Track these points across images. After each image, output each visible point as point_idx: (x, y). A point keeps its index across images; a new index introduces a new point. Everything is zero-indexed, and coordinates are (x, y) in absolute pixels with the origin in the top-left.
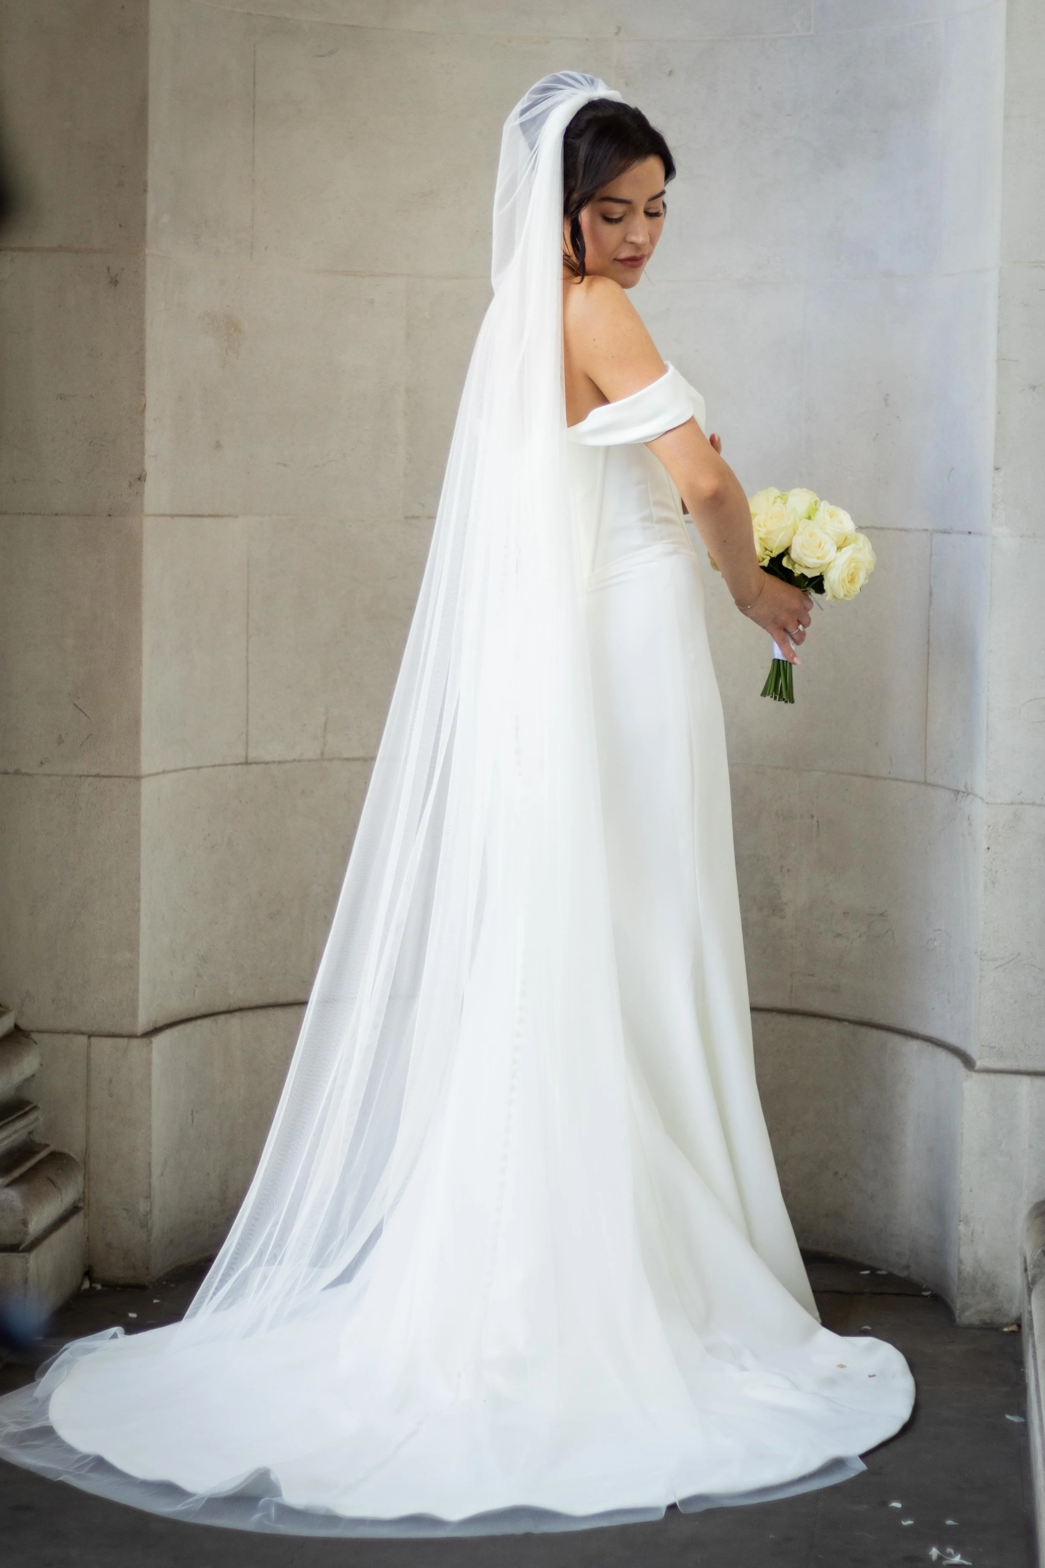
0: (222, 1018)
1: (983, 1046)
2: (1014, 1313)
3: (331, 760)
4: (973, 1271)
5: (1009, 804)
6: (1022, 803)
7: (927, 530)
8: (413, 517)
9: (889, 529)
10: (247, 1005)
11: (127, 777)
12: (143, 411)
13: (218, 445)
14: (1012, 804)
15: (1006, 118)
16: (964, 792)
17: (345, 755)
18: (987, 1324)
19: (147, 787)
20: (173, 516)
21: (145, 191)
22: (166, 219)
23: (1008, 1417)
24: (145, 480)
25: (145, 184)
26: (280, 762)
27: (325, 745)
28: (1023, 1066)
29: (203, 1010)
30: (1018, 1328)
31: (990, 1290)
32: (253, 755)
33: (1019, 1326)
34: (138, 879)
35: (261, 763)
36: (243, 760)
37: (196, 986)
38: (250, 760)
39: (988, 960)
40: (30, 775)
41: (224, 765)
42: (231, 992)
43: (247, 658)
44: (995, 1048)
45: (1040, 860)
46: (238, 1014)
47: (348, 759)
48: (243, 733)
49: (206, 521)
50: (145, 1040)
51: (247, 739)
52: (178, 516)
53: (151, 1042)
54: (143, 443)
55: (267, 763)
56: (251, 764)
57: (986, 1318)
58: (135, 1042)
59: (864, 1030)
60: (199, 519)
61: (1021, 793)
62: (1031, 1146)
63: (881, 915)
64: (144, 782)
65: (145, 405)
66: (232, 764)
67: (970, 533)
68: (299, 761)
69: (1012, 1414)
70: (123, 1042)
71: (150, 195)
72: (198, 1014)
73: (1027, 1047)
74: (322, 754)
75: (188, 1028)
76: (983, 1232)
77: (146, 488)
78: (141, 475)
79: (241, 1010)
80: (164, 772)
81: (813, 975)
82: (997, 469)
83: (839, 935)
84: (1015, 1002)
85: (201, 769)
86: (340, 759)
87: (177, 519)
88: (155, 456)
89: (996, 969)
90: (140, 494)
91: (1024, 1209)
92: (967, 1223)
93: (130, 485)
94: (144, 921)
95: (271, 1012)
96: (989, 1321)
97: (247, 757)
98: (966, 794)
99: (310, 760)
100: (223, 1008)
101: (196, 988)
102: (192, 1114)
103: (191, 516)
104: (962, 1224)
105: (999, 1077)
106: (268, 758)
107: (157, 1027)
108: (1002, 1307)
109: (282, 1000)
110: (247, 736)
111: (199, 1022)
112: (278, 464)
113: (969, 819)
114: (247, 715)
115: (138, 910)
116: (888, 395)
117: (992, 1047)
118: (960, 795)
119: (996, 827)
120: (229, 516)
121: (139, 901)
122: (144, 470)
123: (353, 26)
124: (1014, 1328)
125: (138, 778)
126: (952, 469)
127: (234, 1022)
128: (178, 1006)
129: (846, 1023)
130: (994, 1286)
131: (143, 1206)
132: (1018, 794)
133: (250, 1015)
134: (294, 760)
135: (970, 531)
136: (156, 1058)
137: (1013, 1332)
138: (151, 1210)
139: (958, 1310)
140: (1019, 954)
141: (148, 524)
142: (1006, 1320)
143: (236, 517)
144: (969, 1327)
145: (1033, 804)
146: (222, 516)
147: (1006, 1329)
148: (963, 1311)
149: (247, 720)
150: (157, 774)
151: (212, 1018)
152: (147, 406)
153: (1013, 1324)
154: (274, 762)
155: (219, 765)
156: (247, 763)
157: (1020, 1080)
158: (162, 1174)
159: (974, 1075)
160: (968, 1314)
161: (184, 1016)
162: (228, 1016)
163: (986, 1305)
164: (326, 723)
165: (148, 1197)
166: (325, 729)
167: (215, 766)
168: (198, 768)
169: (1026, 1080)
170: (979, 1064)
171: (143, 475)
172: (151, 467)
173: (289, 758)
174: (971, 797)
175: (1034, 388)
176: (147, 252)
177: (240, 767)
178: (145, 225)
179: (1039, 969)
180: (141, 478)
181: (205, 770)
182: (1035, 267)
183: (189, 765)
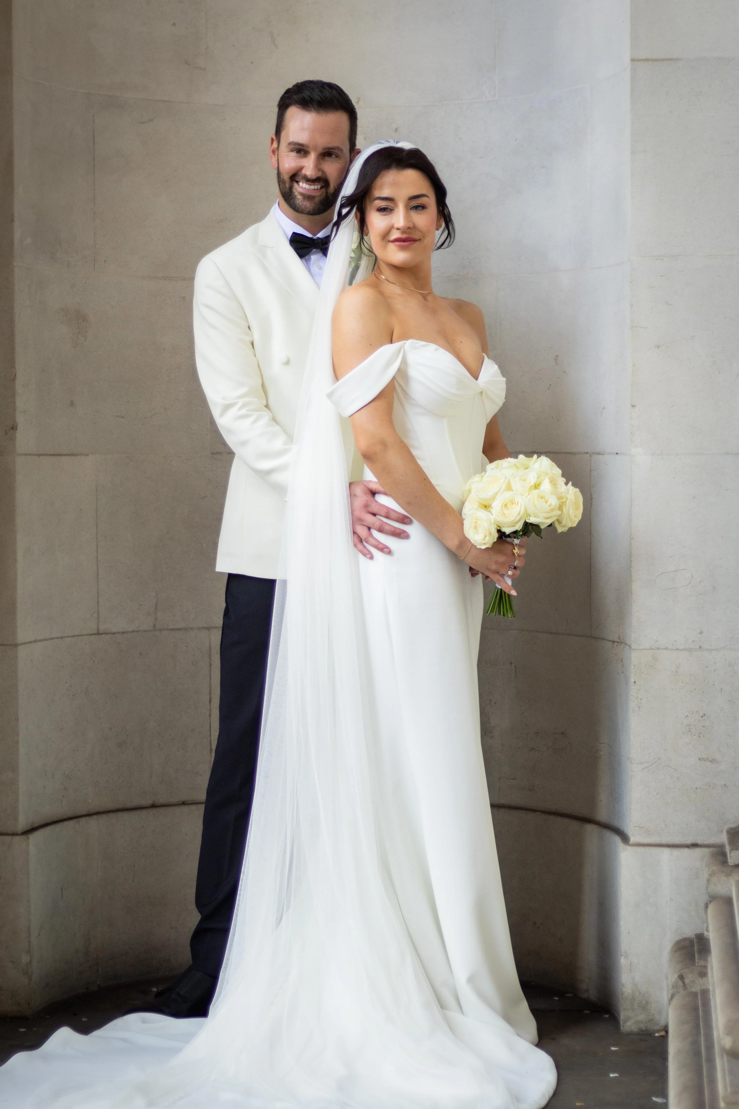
0: (84, 819)
1: (635, 827)
2: (663, 1023)
3: (161, 630)
4: (632, 992)
5: (649, 649)
6: (658, 649)
7: (587, 453)
8: (217, 453)
9: (560, 453)
10: (101, 810)
11: (8, 645)
12: (14, 379)
13: (72, 404)
14: (651, 649)
15: (633, 153)
16: (618, 642)
17: (170, 627)
18: (642, 1031)
19: (22, 652)
20: (39, 455)
21: (13, 220)
22: (29, 241)
23: (654, 1099)
24: (16, 429)
25: (12, 215)
26: (123, 633)
27: (156, 619)
28: (664, 841)
29: (69, 814)
30: (666, 1033)
31: (645, 1006)
32: (102, 628)
33: (667, 1032)
34: (17, 719)
35: (109, 633)
36: (95, 632)
37: (63, 796)
38: (100, 632)
39: (637, 764)
41: (81, 635)
42: (90, 801)
43: (97, 557)
44: (644, 828)
45: (672, 689)
46: (95, 817)
47: (172, 630)
48: (95, 612)
49: (64, 458)
50: (24, 837)
51: (98, 616)
52: (43, 455)
53: (28, 838)
54: (14, 403)
55: (114, 633)
56: (102, 634)
57: (643, 1026)
58: (17, 839)
59: (552, 818)
60: (58, 457)
61: (657, 641)
62: (671, 899)
63: (562, 733)
64: (20, 648)
65: (15, 375)
66: (88, 635)
67: (617, 453)
68: (137, 631)
69: (657, 1096)
70: (8, 839)
71: (16, 223)
72: (65, 817)
73: (667, 826)
74: (154, 626)
75: (58, 827)
76: (638, 964)
77: (17, 435)
78: (13, 425)
79: (98, 813)
80: (36, 641)
81: (514, 779)
82: (633, 406)
83: (532, 749)
84: (658, 794)
85: (63, 639)
86: (168, 629)
87: (41, 457)
88: (24, 412)
89: (643, 770)
90: (13, 439)
91: (668, 945)
92: (626, 957)
93: (6, 434)
94: (22, 750)
95: (120, 814)
96: (644, 1029)
97: (98, 630)
98: (619, 643)
99: (145, 631)
100: (84, 812)
101: (64, 799)
102: (61, 891)
103: (53, 455)
104: (623, 957)
105: (647, 849)
106: (114, 630)
107: (34, 827)
108: (654, 1018)
109: (129, 805)
110: (98, 614)
111: (66, 823)
112: (117, 416)
113: (622, 661)
114: (98, 599)
115: (18, 742)
116: (557, 356)
117: (641, 827)
118: (616, 643)
119: (640, 666)
120: (81, 455)
121: (18, 735)
122: (16, 422)
123: (166, 101)
124: (663, 1033)
125: (16, 645)
126: (604, 408)
127: (93, 823)
128: (49, 811)
129: (539, 813)
130: (647, 1003)
131: (25, 959)
132: (655, 642)
133: (104, 817)
134: (134, 631)
135: (617, 452)
136: (32, 849)
137: (662, 1036)
138: (30, 962)
139: (622, 1021)
140: (659, 759)
141: (20, 461)
142: (657, 1028)
143: (87, 455)
144: (630, 1034)
145: (666, 649)
146: (76, 455)
147: (657, 1035)
148: (625, 1022)
149: (98, 603)
150: (31, 642)
151: (75, 820)
152: (17, 375)
153: (662, 1030)
154: (119, 633)
155: (78, 636)
156: (98, 634)
157: (662, 851)
158: (39, 935)
159: (628, 848)
160: (629, 1023)
161: (55, 819)
162: (88, 818)
163: (642, 1017)
164: (156, 604)
165: (29, 952)
166: (156, 608)
167: (75, 636)
168: (62, 638)
169: (666, 851)
170: (633, 840)
171: (15, 425)
172: (20, 419)
173: (130, 630)
174: (623, 645)
175: (659, 347)
176: (15, 264)
177: (93, 636)
178: (13, 245)
179: (674, 769)
180: (14, 428)
181: (67, 639)
182: (657, 259)
183: (54, 636)
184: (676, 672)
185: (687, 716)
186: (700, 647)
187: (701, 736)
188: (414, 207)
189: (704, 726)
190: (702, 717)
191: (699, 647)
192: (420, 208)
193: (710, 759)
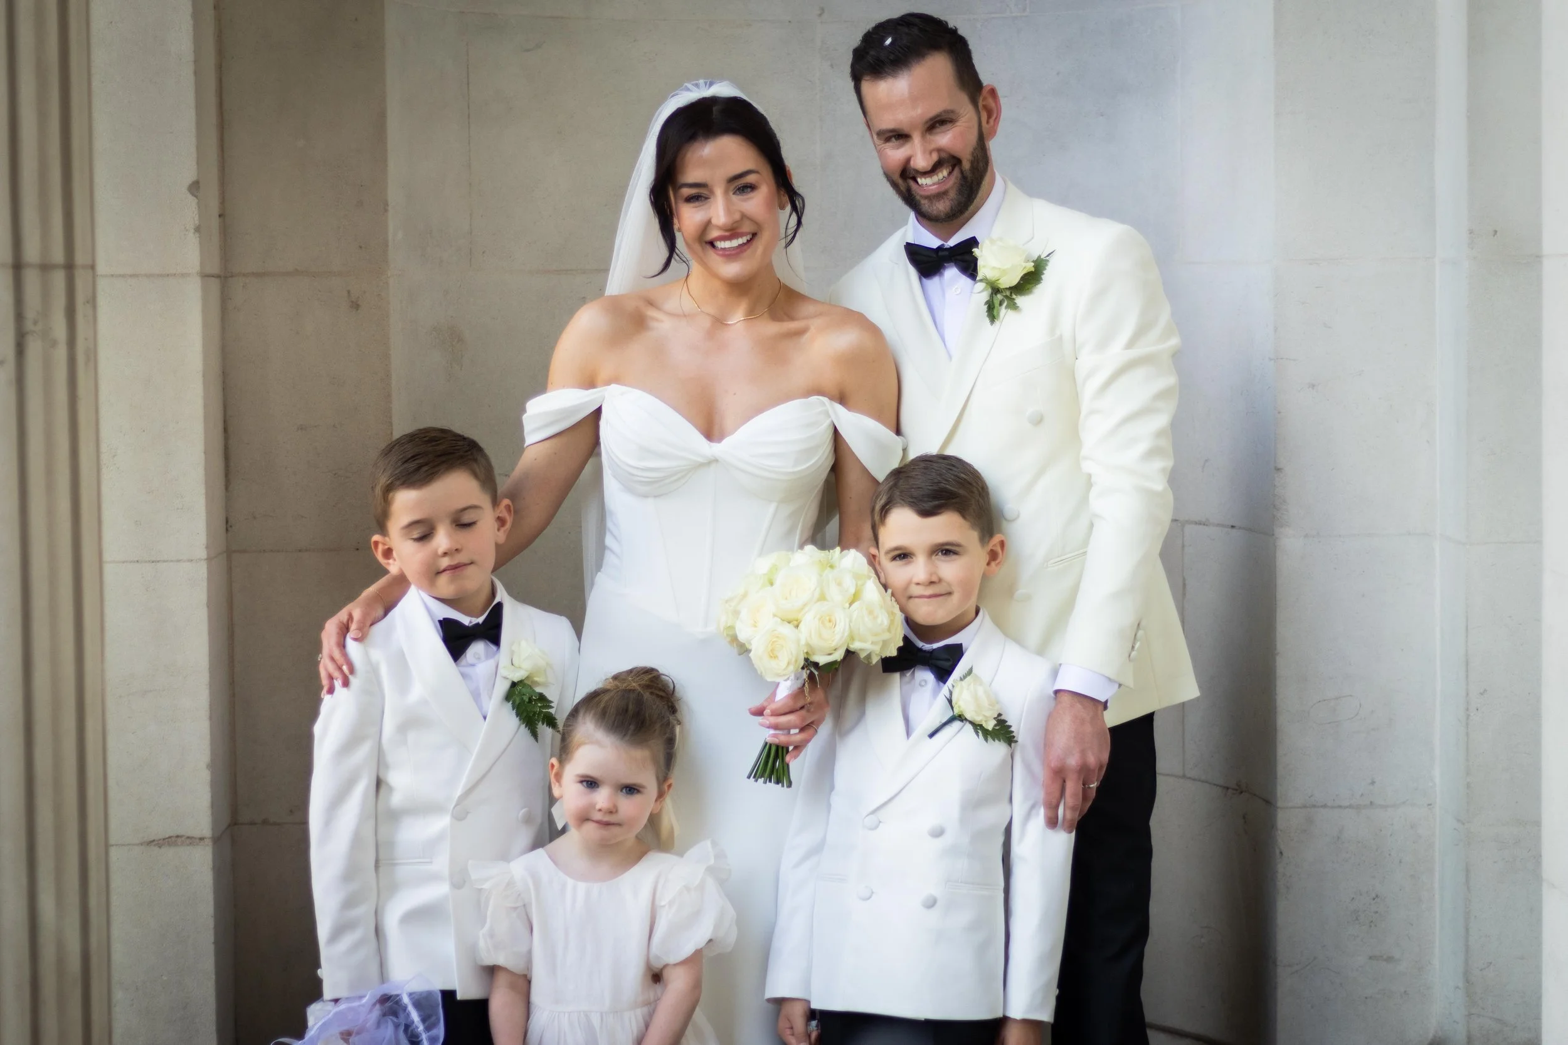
5: (1301, 808)
6: (1314, 806)
14: (1305, 807)
21: (386, 210)
22: (402, 235)
25: (386, 203)
39: (1284, 966)
40: (279, 824)
45: (1333, 862)
61: (1311, 796)
71: (390, 214)
82: (1278, 469)
89: (1294, 976)
119: (1288, 831)
132: (1309, 797)
140: (1315, 958)
145: (1324, 806)
175: (1313, 386)
176: (389, 273)
178: (387, 246)
179: (1336, 973)
184: (1338, 838)
185: (1353, 898)
186: (1371, 802)
187: (1373, 925)
188: (739, 189)
189: (1377, 912)
190: (1374, 899)
191: (1369, 803)
192: (749, 190)
193: (1385, 957)
